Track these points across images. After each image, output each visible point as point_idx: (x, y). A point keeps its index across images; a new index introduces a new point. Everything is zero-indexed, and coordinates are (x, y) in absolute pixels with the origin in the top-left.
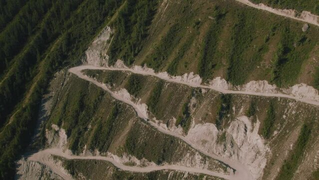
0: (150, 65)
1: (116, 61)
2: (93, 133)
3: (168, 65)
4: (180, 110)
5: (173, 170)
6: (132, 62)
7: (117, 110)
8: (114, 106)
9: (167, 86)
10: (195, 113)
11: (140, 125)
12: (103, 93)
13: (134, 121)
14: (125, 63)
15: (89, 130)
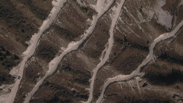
0: (28, 37)
1: (10, 76)
2: (79, 85)
3: (34, 18)
4: (83, 14)
5: (115, 26)
6: (17, 58)
7: (66, 68)
8: (63, 71)
9: (59, 22)
10: (87, 3)
11: (86, 48)
12: (46, 83)
13: (81, 53)
14: (16, 65)
15: (75, 90)
